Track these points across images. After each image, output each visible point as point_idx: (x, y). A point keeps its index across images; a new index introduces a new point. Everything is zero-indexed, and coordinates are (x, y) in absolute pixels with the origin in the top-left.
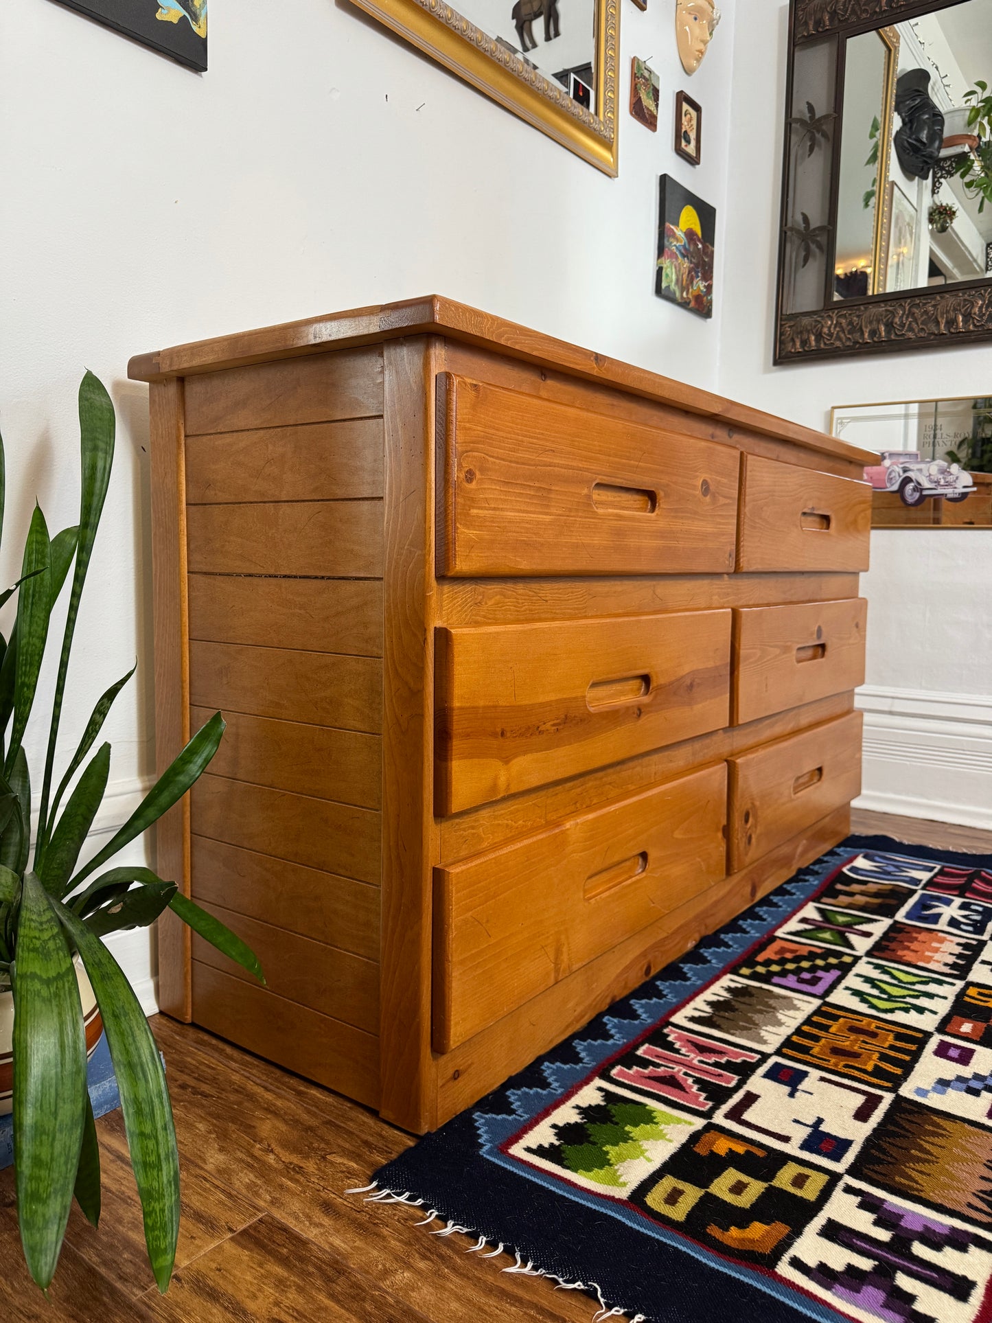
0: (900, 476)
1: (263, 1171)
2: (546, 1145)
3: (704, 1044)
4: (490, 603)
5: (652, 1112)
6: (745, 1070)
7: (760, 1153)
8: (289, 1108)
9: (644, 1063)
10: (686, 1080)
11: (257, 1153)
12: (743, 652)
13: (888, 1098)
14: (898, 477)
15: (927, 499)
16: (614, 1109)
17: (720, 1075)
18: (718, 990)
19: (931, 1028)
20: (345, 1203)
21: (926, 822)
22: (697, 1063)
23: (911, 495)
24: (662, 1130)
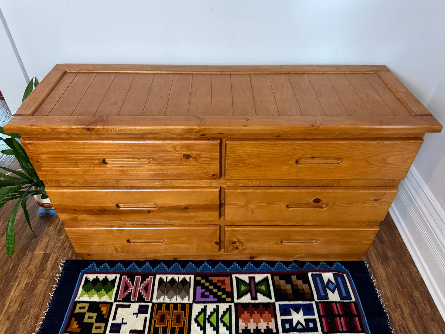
2: (89, 279)
3: (149, 287)
5: (112, 291)
6: (141, 299)
7: (106, 317)
9: (132, 280)
10: (130, 291)
16: (109, 285)
17: (135, 296)
18: (181, 277)
22: (139, 289)
24: (105, 296)
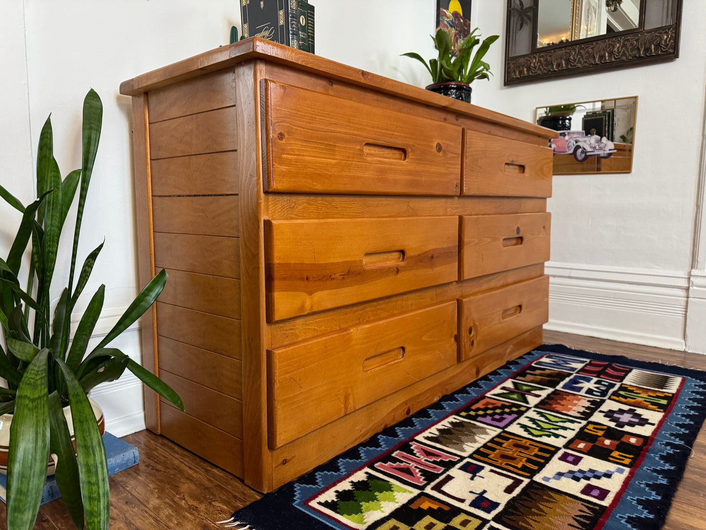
0: (574, 145)
1: (177, 508)
2: (330, 501)
3: (430, 451)
4: (299, 208)
5: (391, 485)
6: (450, 465)
7: (446, 508)
8: (200, 478)
9: (395, 460)
10: (415, 470)
11: (176, 499)
12: (466, 239)
13: (526, 481)
14: (572, 146)
15: (590, 157)
16: (371, 483)
17: (435, 468)
18: (445, 424)
19: (560, 446)
20: (215, 526)
21: (588, 338)
22: (424, 461)
23: (580, 155)
24: (394, 496)
